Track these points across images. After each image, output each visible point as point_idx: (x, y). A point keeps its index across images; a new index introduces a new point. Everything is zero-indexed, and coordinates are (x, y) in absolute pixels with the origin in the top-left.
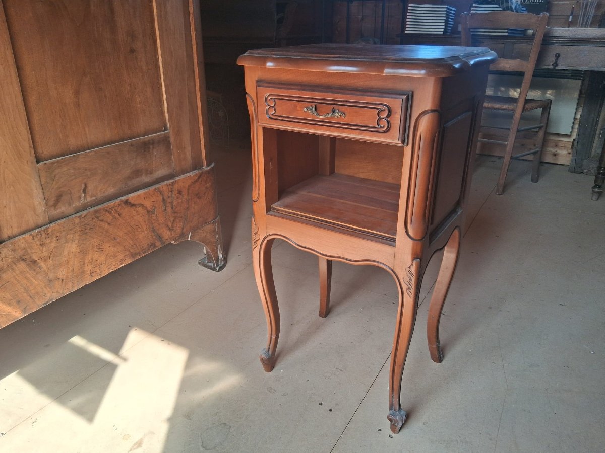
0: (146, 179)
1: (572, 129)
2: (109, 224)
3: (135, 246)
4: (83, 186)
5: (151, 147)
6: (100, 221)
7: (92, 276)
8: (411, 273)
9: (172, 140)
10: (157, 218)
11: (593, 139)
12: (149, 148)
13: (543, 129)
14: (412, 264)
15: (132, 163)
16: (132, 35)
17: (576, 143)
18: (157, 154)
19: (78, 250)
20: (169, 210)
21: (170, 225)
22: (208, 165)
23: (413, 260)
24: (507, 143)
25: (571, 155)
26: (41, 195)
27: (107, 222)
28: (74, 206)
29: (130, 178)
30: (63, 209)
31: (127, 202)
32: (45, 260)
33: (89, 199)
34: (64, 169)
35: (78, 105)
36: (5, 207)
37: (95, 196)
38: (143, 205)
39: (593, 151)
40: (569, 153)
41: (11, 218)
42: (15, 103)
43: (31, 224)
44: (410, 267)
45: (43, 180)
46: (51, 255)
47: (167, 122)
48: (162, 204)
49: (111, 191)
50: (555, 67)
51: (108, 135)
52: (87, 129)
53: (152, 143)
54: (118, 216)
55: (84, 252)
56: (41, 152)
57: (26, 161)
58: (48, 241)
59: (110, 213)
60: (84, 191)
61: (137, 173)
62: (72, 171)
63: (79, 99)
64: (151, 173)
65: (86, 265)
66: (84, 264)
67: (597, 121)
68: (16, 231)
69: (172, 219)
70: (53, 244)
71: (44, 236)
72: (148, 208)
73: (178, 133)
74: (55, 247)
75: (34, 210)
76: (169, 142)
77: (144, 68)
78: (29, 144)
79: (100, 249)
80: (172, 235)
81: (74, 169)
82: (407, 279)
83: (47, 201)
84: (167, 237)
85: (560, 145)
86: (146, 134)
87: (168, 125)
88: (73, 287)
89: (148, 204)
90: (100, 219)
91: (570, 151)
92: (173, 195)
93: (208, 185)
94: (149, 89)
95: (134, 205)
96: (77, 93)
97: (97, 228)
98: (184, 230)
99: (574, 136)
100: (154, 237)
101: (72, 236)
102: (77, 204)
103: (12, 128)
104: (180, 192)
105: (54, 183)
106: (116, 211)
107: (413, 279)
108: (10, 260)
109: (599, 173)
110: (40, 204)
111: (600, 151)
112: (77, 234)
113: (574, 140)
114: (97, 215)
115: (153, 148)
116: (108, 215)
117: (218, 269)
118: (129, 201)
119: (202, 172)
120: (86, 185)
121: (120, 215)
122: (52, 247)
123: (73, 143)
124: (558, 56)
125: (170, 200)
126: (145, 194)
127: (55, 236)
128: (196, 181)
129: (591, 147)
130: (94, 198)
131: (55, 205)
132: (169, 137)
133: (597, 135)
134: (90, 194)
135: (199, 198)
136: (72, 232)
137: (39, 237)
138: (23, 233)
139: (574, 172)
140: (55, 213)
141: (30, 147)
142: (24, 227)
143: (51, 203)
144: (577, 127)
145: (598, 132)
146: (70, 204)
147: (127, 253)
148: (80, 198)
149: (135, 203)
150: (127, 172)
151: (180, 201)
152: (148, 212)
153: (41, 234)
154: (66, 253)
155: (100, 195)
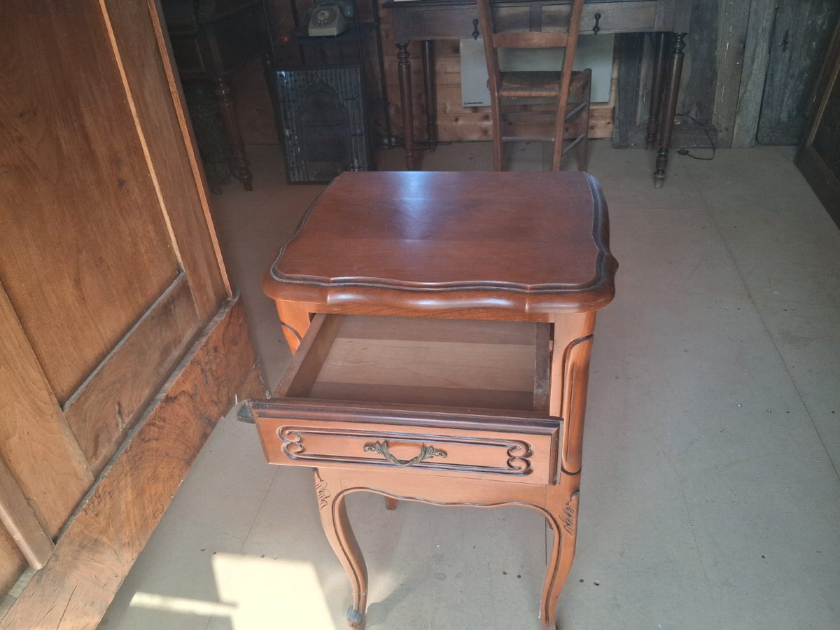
0: (176, 353)
1: (610, 93)
2: (157, 440)
3: (188, 450)
4: (117, 408)
5: (172, 307)
6: (147, 442)
7: (156, 518)
9: (191, 283)
10: (201, 399)
11: (636, 104)
12: (171, 310)
13: (586, 108)
15: (158, 341)
16: (116, 161)
17: (617, 111)
18: (180, 311)
19: (135, 495)
20: (210, 379)
21: (215, 398)
22: (234, 295)
24: (553, 139)
25: (611, 125)
26: (79, 451)
27: (153, 439)
28: (114, 440)
29: (160, 364)
30: (104, 451)
31: (169, 399)
32: (104, 532)
33: (127, 420)
34: (93, 398)
35: (83, 300)
36: (45, 493)
37: (131, 413)
38: (184, 391)
39: (638, 117)
40: (609, 123)
41: (55, 503)
42: (17, 343)
43: (78, 495)
45: (74, 428)
46: (110, 521)
47: (180, 259)
48: (202, 377)
49: (147, 392)
50: (596, 31)
51: (124, 318)
52: (100, 327)
53: (172, 300)
54: (163, 424)
55: (140, 494)
56: (60, 390)
57: (50, 417)
58: (102, 504)
59: (154, 425)
60: (120, 413)
61: (166, 351)
62: (101, 395)
63: (81, 290)
64: (180, 342)
65: (146, 508)
66: (144, 509)
67: (638, 80)
68: (64, 515)
69: (216, 389)
70: (108, 506)
71: (96, 503)
72: (190, 392)
73: (194, 269)
74: (111, 508)
75: (76, 475)
76: (188, 287)
77: (139, 200)
78: (48, 391)
79: (155, 478)
80: (219, 409)
81: (102, 391)
83: (85, 453)
84: (216, 415)
85: (596, 114)
86: (161, 291)
87: (182, 266)
88: (140, 544)
89: (188, 387)
90: (146, 439)
91: (608, 121)
92: (211, 358)
93: (241, 321)
94: (151, 227)
95: (176, 398)
96: (78, 283)
97: (146, 454)
98: (230, 395)
99: (611, 105)
100: (204, 425)
101: (124, 481)
102: (117, 435)
103: (24, 380)
104: (216, 349)
105: (87, 424)
106: (160, 418)
108: (70, 558)
109: (660, 156)
110: (80, 462)
111: (646, 117)
112: (129, 474)
113: (614, 108)
114: (143, 436)
115: (175, 306)
116: (153, 428)
118: (169, 396)
119: (232, 308)
120: (119, 405)
121: (164, 420)
122: (107, 511)
123: (90, 354)
124: (598, 16)
125: (209, 366)
126: (183, 375)
127: (107, 494)
128: (229, 323)
129: (635, 115)
130: (131, 416)
131: (95, 454)
132: (186, 282)
133: (640, 98)
134: (126, 412)
135: (236, 344)
136: (123, 476)
137: (91, 507)
138: (73, 513)
139: (620, 147)
140: (97, 463)
141: (50, 394)
142: (72, 504)
143: (91, 453)
144: (613, 93)
145: (640, 94)
146: (109, 440)
147: (182, 463)
148: (118, 425)
149: (176, 394)
150: (156, 356)
151: (218, 360)
152: (191, 396)
153: (93, 502)
154: (123, 507)
155: (137, 407)
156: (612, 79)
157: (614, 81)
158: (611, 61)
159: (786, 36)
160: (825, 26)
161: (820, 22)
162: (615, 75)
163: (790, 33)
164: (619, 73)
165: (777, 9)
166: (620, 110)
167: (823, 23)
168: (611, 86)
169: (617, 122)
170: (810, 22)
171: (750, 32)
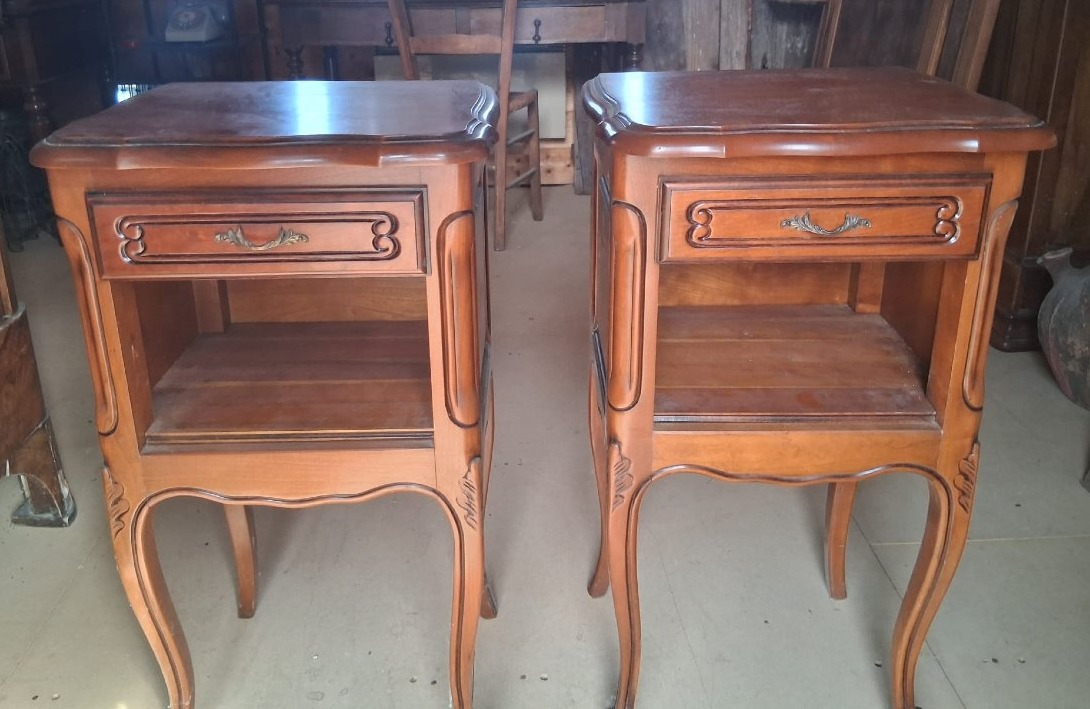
1: (567, 126)
8: (468, 485)
13: (534, 136)
14: (469, 470)
17: (576, 148)
23: (469, 463)
25: (571, 169)
40: (569, 166)
44: (465, 477)
50: (537, 41)
82: (463, 499)
85: (552, 155)
91: (568, 162)
99: (570, 141)
107: (475, 496)
113: (573, 145)
117: (66, 520)
124: (537, 24)
139: (583, 193)
144: (571, 123)
156: (567, 113)
157: (571, 115)
158: (564, 89)
159: (765, 60)
160: (805, 50)
161: (800, 45)
162: (571, 107)
163: (769, 56)
164: (575, 105)
165: (750, 32)
166: (579, 148)
167: (803, 48)
168: (567, 121)
169: (577, 162)
170: (789, 45)
171: (723, 55)
